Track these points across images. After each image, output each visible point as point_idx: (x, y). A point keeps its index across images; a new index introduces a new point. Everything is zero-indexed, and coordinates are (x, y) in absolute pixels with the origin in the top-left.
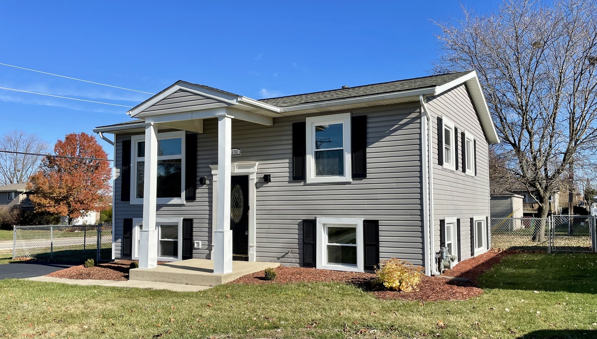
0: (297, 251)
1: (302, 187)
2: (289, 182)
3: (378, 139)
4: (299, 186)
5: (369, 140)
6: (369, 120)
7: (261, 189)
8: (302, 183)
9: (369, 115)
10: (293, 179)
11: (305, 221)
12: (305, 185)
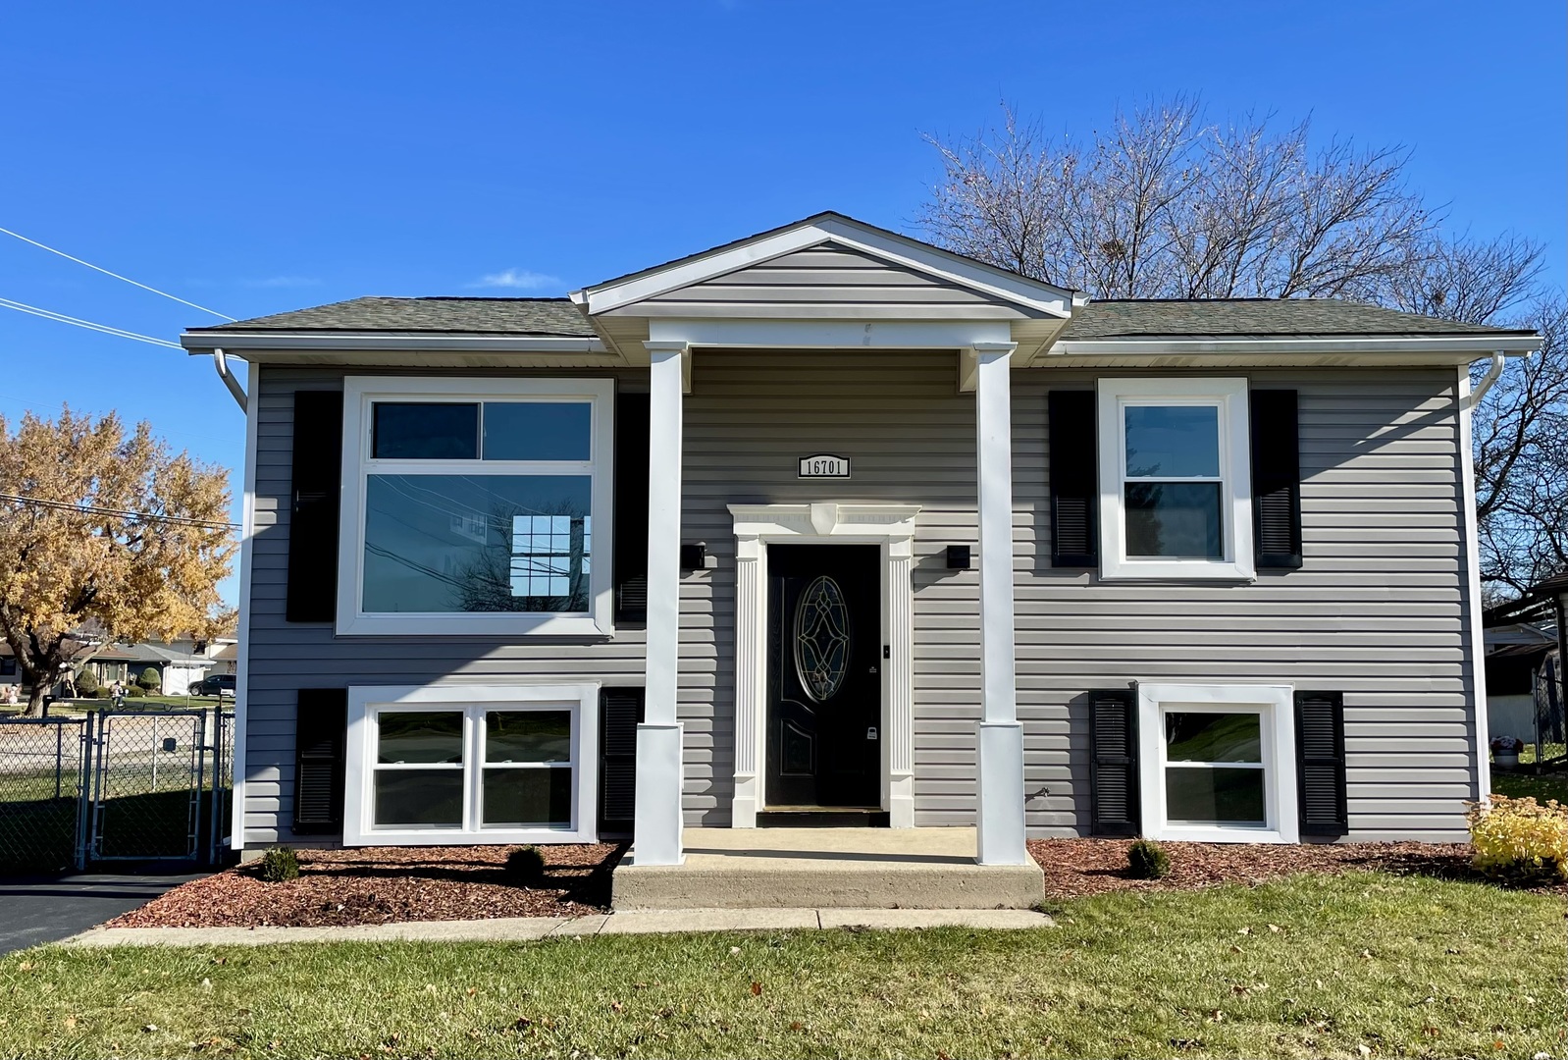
0: (1069, 788)
1: (1083, 588)
2: (1036, 572)
3: (1333, 460)
4: (1074, 586)
5: (1304, 462)
6: (1304, 405)
7: (930, 591)
8: (1085, 578)
9: (1302, 391)
10: (1054, 565)
11: (1096, 696)
12: (1097, 581)
